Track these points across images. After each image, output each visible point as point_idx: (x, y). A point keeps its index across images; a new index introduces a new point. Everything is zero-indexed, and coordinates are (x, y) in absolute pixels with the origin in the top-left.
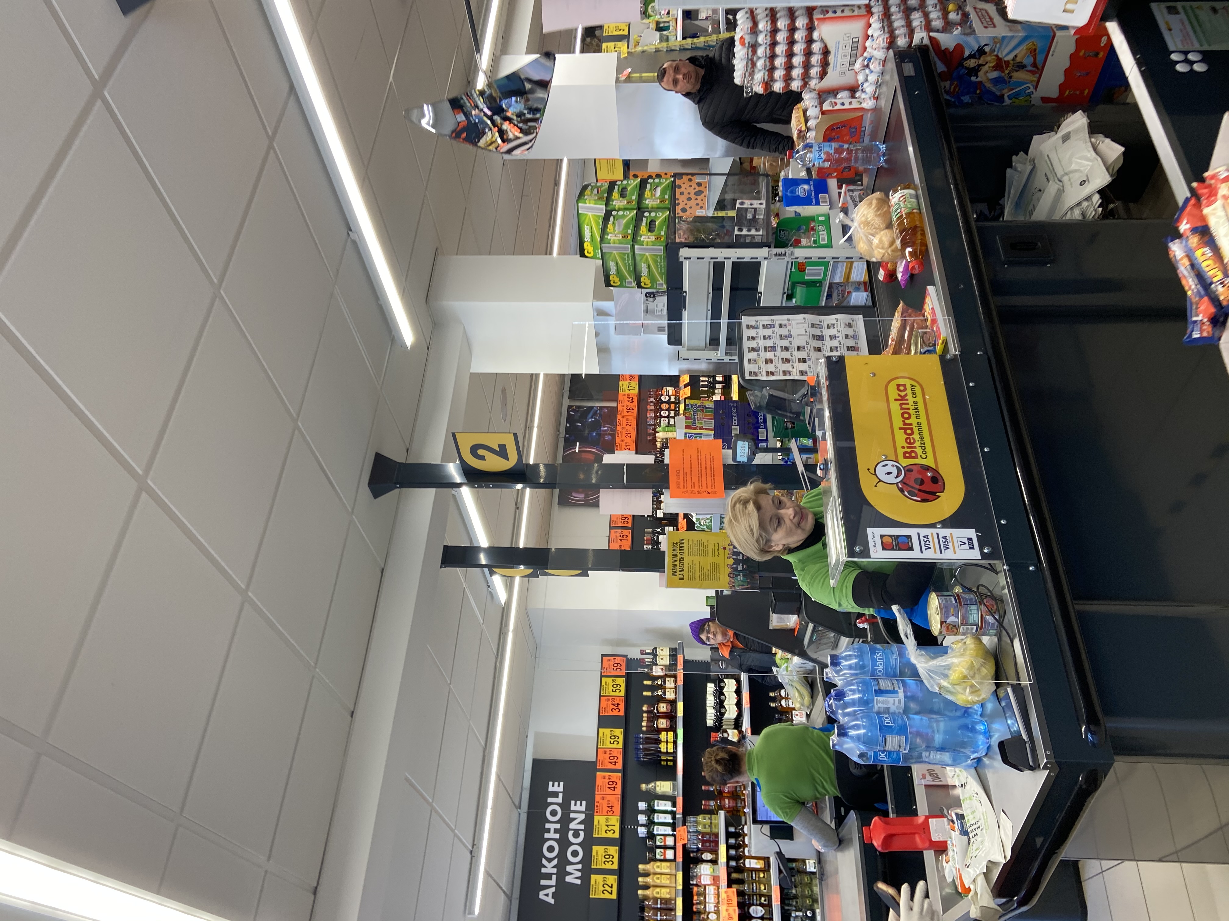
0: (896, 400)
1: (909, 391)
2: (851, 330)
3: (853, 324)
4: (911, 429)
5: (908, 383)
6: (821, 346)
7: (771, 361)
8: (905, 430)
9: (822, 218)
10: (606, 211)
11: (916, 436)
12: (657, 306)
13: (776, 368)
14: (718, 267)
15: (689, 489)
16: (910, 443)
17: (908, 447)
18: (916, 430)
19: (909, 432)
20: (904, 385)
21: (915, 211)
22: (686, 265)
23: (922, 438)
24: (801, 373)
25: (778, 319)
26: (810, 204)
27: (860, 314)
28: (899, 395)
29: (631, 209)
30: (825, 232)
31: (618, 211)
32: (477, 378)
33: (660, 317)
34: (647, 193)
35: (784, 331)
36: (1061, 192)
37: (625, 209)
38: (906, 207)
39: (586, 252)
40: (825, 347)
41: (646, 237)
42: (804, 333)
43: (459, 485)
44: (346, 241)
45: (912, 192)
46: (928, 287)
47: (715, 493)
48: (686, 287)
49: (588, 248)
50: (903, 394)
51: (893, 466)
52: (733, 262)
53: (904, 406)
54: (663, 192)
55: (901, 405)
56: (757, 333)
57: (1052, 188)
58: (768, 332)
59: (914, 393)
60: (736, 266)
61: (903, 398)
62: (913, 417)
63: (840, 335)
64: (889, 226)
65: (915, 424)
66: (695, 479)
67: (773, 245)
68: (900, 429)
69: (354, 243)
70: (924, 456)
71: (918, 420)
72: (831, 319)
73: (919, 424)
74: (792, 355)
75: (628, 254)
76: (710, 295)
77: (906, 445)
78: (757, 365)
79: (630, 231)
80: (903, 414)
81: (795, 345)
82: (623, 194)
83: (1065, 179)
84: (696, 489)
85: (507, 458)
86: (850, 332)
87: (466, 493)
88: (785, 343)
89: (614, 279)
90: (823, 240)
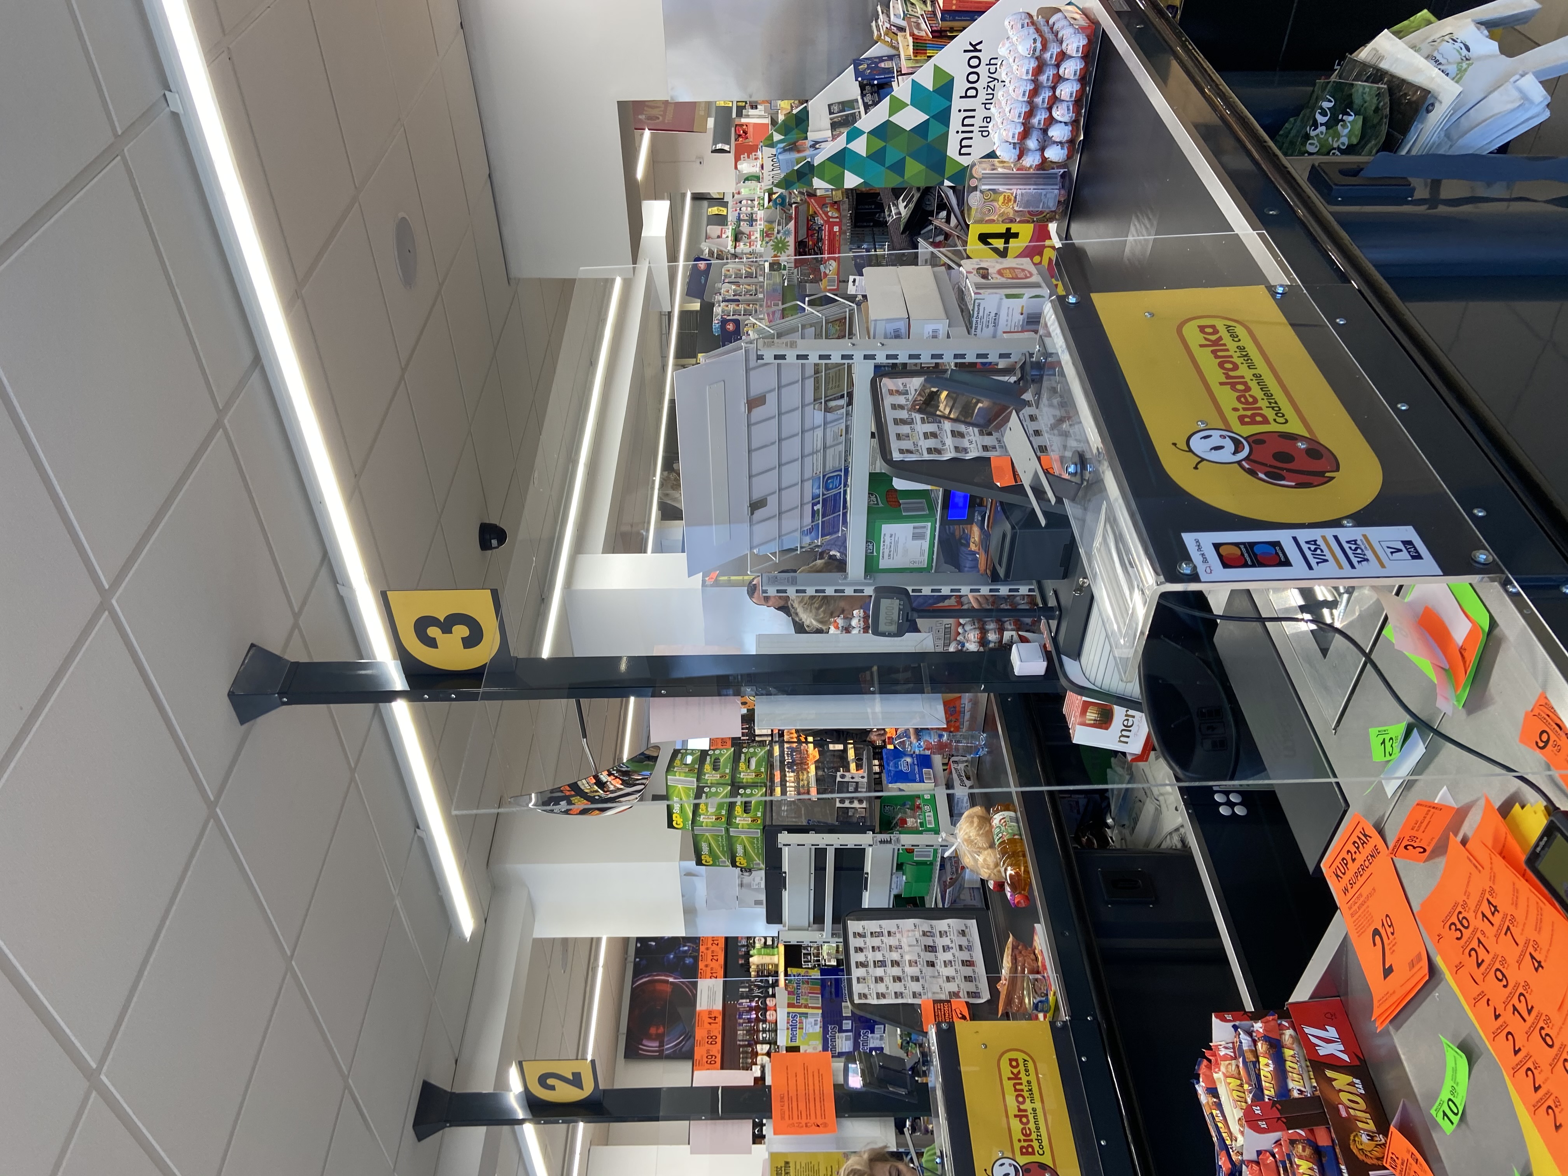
0: (1009, 1079)
1: (1021, 1067)
2: (965, 939)
3: (966, 931)
4: (1026, 1116)
5: (1020, 1056)
6: (933, 959)
7: (881, 979)
8: (1021, 1117)
9: (927, 797)
10: (698, 786)
11: (1032, 1125)
12: (754, 880)
13: (888, 988)
14: (820, 853)
15: (795, 1120)
16: (1025, 1135)
17: (1025, 1141)
18: (1031, 1117)
19: (1024, 1120)
20: (1016, 1060)
21: (1016, 837)
22: (786, 851)
23: (1038, 1129)
24: (915, 995)
25: (888, 925)
26: (914, 781)
27: (973, 919)
28: (1012, 1073)
29: (725, 784)
30: (931, 814)
31: (710, 787)
32: (539, 943)
33: (758, 890)
34: (742, 766)
35: (892, 941)
36: (1158, 811)
37: (719, 784)
38: (1008, 833)
39: (674, 823)
40: (938, 961)
41: (742, 820)
42: (915, 943)
43: (521, 1122)
44: (413, 839)
45: (1012, 814)
46: (1036, 925)
47: (825, 1125)
48: (786, 867)
49: (677, 819)
50: (1015, 1071)
51: (1010, 1165)
52: (836, 849)
53: (1018, 1087)
54: (758, 765)
55: (1015, 1085)
56: (865, 943)
57: (1149, 808)
58: (876, 942)
59: (1027, 1071)
60: (840, 853)
61: (1016, 1076)
62: (1028, 1101)
63: (953, 945)
64: (992, 846)
65: (1030, 1111)
66: (802, 1106)
67: (877, 829)
68: (1016, 1116)
69: (421, 840)
70: (1041, 1152)
71: (1033, 1105)
72: (942, 925)
73: (1034, 1110)
74: (903, 972)
75: (722, 836)
76: (813, 876)
77: (1022, 1138)
78: (865, 985)
79: (724, 812)
80: (1017, 1096)
81: (907, 958)
82: (716, 768)
83: (1161, 798)
84: (804, 1121)
85: (580, 1086)
86: (964, 942)
87: (529, 1131)
88: (895, 956)
89: (705, 858)
90: (930, 823)
